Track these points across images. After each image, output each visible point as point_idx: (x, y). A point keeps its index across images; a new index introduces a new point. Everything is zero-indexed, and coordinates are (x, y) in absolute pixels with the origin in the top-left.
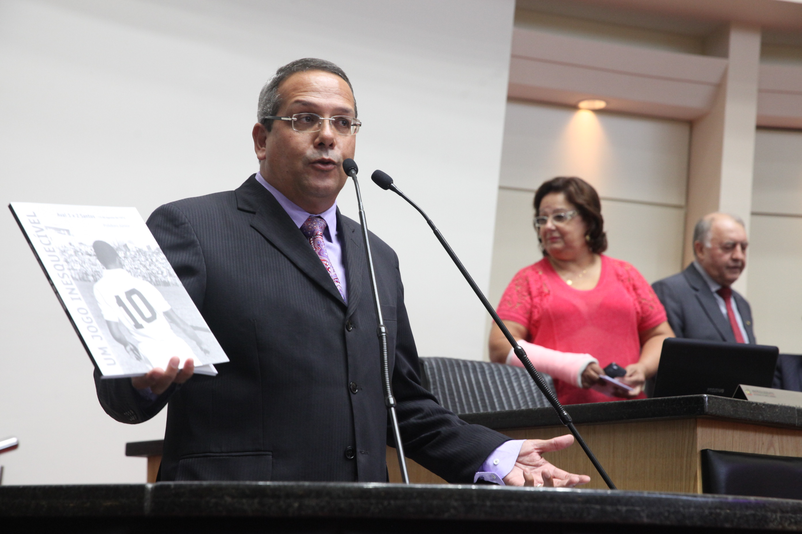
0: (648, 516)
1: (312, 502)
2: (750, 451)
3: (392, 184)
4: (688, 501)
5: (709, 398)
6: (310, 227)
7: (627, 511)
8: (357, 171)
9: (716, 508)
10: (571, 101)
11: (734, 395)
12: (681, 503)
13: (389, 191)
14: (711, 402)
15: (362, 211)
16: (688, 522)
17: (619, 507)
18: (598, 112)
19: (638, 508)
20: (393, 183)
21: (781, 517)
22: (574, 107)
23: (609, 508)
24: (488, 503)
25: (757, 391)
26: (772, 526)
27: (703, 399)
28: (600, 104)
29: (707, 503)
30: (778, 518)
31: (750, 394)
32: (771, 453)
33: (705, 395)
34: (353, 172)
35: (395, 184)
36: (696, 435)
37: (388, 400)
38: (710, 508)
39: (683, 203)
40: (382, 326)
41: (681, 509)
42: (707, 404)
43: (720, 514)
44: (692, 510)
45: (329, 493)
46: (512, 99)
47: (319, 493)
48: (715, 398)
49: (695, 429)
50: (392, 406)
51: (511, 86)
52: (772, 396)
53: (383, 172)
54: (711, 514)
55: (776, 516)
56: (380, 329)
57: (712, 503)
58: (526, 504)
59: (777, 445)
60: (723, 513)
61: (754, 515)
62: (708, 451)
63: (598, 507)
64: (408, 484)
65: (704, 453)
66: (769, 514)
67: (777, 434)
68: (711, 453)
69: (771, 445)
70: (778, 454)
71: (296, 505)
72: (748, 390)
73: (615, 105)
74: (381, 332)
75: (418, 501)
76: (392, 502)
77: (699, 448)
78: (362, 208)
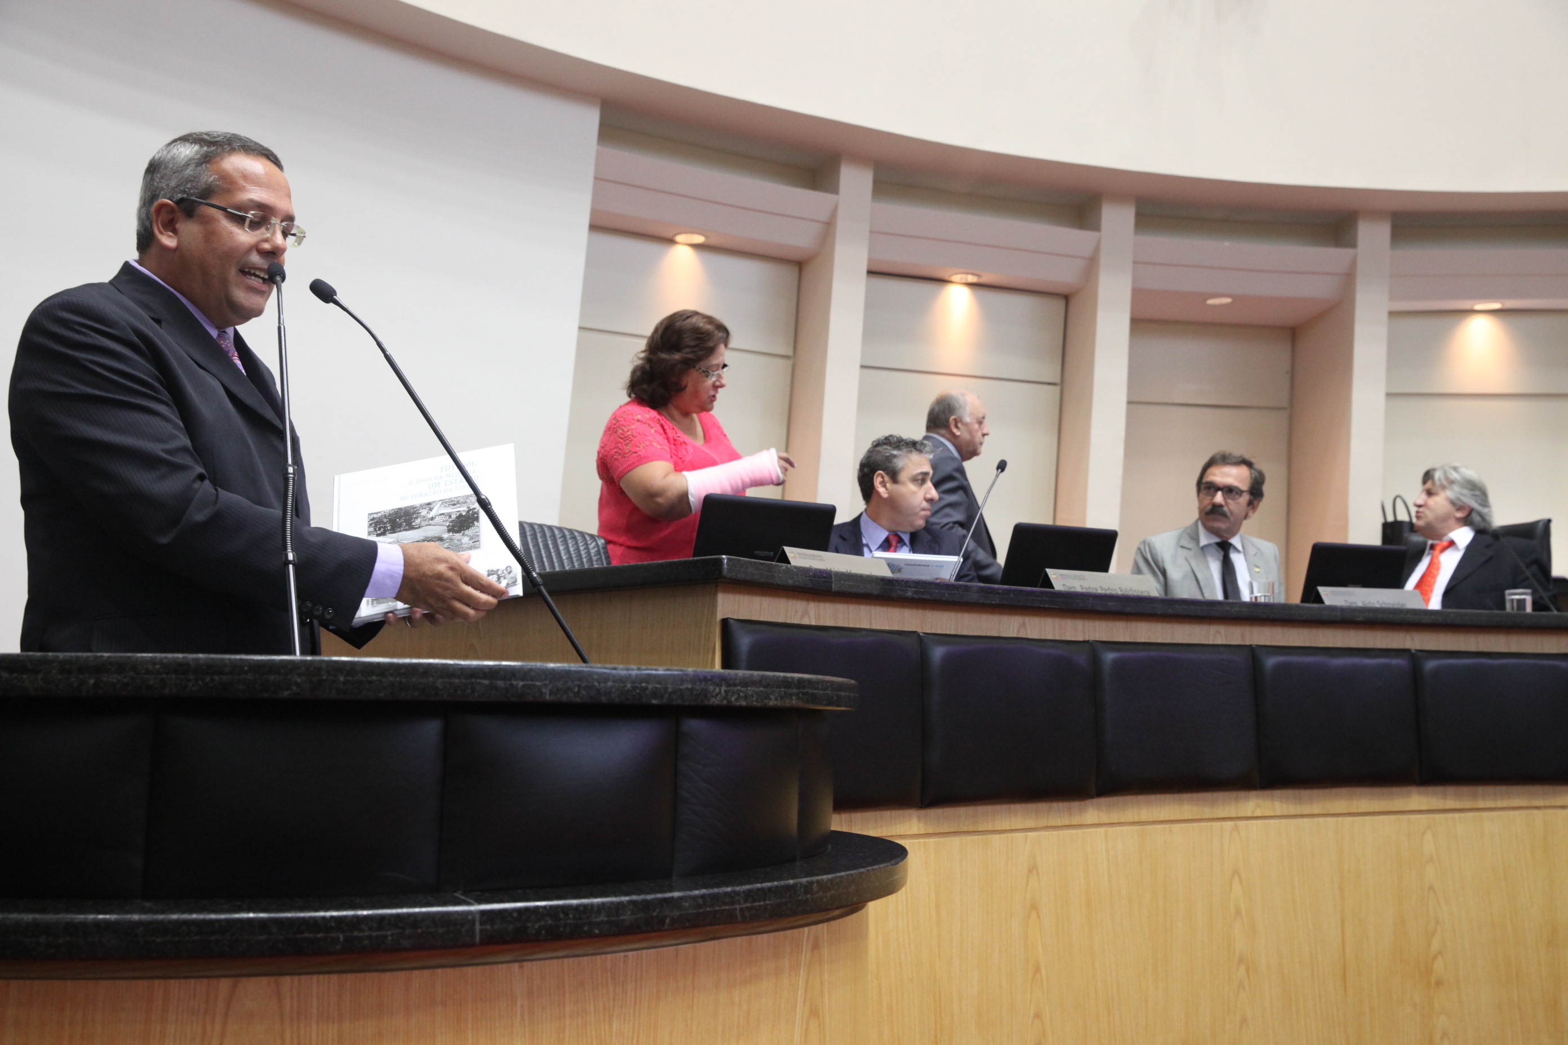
0: (551, 693)
1: (114, 678)
2: (781, 620)
3: (335, 297)
4: (604, 673)
5: (728, 559)
6: (223, 346)
7: (524, 686)
8: (283, 279)
9: (641, 682)
10: (668, 234)
11: (776, 560)
12: (596, 677)
13: (331, 304)
14: (730, 563)
15: (282, 327)
16: (604, 699)
17: (514, 683)
18: (696, 247)
19: (538, 683)
20: (336, 295)
21: (725, 691)
22: (671, 241)
23: (500, 683)
24: (342, 679)
25: (804, 554)
26: (714, 701)
27: (721, 560)
28: (699, 239)
29: (630, 675)
30: (723, 691)
31: (794, 557)
32: (805, 622)
33: (724, 557)
34: (278, 278)
35: (339, 297)
36: (717, 601)
37: (287, 556)
38: (633, 682)
39: (790, 353)
40: (290, 466)
41: (596, 684)
42: (725, 566)
43: (646, 689)
44: (610, 684)
45: (134, 666)
46: (595, 227)
47: (121, 667)
48: (737, 559)
49: (715, 595)
50: (290, 562)
51: (594, 212)
52: (821, 559)
53: (323, 281)
54: (634, 688)
55: (720, 690)
56: (287, 469)
57: (636, 675)
58: (391, 679)
59: (812, 613)
60: (650, 687)
61: (691, 690)
62: (729, 619)
63: (486, 682)
64: (298, 656)
65: (725, 622)
66: (711, 688)
67: (814, 600)
68: (732, 622)
69: (806, 613)
70: (813, 623)
71: (92, 681)
72: (792, 553)
73: (714, 241)
74: (287, 473)
75: (250, 677)
76: (216, 678)
77: (720, 616)
78: (282, 322)
